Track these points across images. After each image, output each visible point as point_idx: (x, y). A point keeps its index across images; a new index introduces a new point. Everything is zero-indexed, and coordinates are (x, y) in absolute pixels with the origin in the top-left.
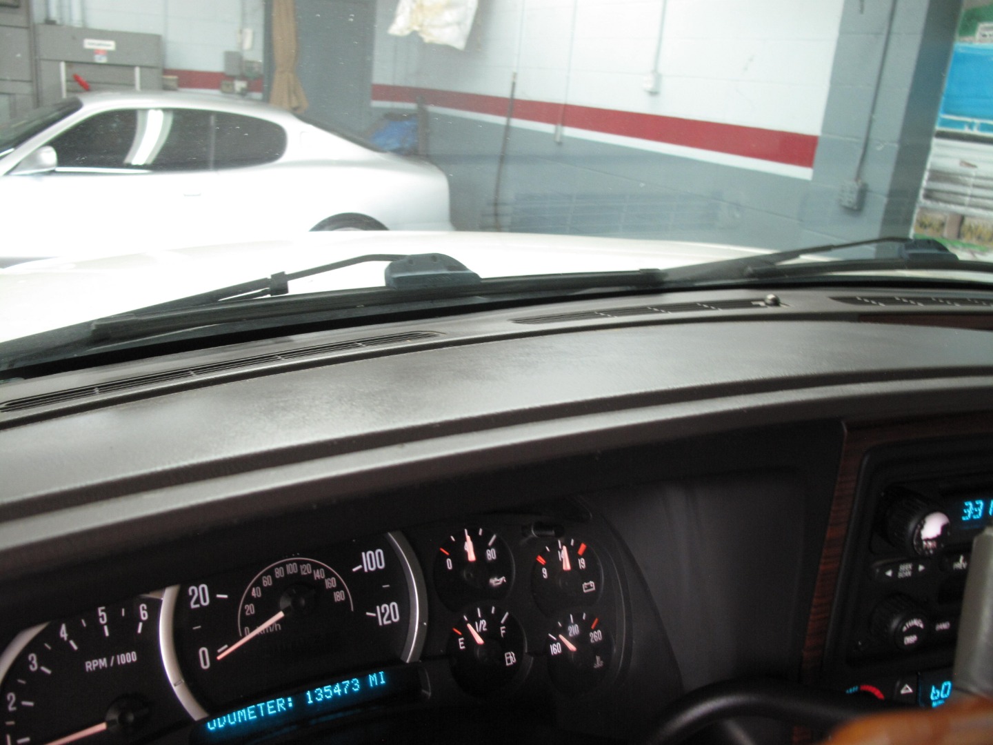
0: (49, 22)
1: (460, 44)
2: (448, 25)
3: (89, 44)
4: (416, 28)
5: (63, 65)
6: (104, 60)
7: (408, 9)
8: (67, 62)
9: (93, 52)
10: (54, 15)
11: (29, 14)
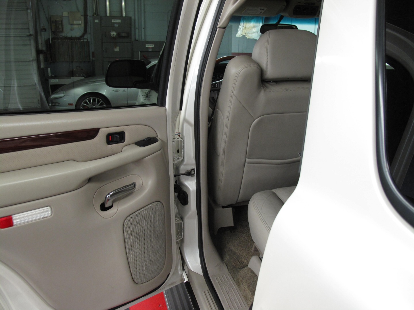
0: (136, 40)
1: (257, 39)
2: (254, 33)
3: (147, 46)
4: (244, 34)
5: (140, 52)
6: (151, 50)
7: (241, 29)
8: (140, 51)
9: (148, 48)
10: (137, 38)
11: (131, 38)
